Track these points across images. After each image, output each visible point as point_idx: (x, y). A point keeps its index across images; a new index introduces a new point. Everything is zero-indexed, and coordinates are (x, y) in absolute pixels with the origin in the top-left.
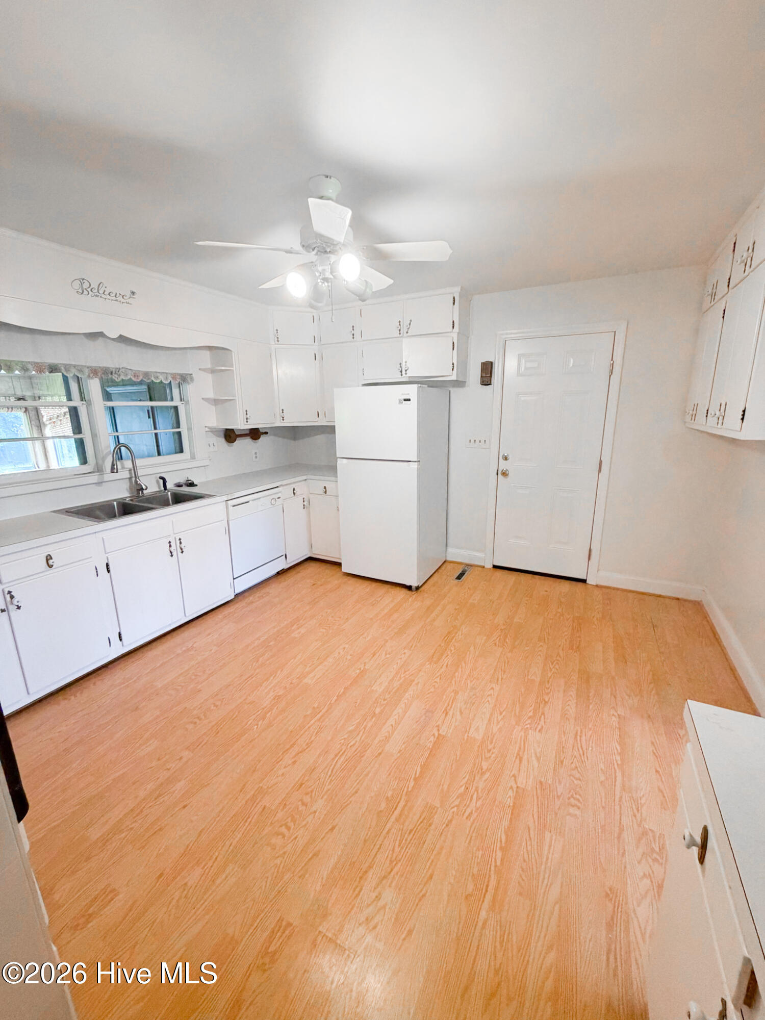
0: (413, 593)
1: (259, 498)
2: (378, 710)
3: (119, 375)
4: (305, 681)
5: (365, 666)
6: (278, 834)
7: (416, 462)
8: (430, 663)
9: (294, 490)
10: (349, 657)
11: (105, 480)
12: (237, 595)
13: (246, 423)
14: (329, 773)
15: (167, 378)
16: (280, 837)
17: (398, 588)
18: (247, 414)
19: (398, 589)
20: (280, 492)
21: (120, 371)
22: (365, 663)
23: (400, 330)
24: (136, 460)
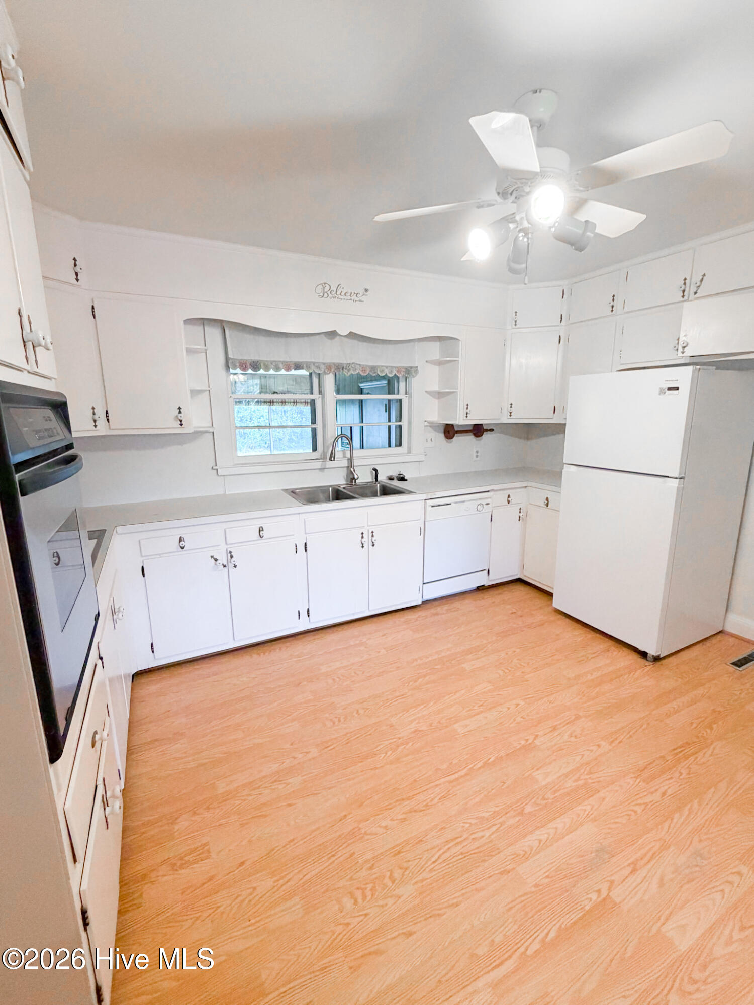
0: (647, 663)
1: (464, 502)
2: (528, 809)
3: (349, 370)
4: (456, 726)
5: (535, 739)
6: (352, 895)
7: (676, 478)
8: (636, 778)
9: (509, 497)
10: (519, 719)
11: (327, 467)
12: (425, 602)
13: (465, 418)
14: (433, 859)
15: (391, 372)
16: (353, 901)
17: (625, 649)
18: (467, 408)
19: (626, 651)
20: (490, 498)
21: (350, 367)
22: (537, 736)
23: (684, 291)
24: (354, 451)
